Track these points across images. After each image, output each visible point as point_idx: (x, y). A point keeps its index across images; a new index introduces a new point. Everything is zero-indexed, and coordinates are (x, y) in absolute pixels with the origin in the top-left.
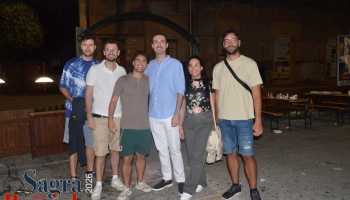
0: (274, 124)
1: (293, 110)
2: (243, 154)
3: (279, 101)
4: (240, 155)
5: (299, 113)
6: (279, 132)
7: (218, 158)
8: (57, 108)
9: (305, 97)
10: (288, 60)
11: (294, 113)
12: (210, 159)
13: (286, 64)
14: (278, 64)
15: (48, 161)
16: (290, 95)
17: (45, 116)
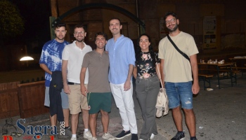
0: (207, 84)
1: (221, 72)
2: (185, 108)
3: (210, 65)
4: (182, 109)
5: (226, 74)
6: (211, 89)
7: (165, 113)
8: (38, 80)
9: (230, 61)
10: (215, 33)
11: (222, 74)
12: (159, 114)
13: (213, 37)
14: (206, 37)
15: (33, 121)
16: (218, 61)
17: (29, 86)
